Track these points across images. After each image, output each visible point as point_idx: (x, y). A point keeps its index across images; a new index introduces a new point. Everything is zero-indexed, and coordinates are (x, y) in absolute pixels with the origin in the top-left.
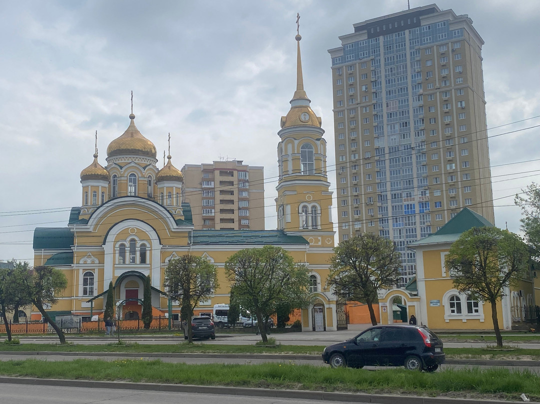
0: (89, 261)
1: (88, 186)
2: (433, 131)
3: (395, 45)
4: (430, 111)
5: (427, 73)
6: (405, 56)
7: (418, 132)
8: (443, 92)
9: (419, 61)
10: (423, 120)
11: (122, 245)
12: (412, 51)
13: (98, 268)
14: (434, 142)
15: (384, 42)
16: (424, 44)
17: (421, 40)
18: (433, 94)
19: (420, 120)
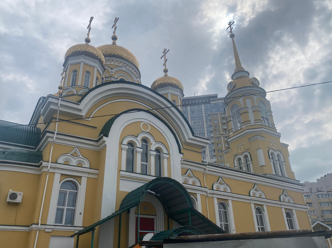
0: (74, 162)
2: (221, 156)
3: (196, 111)
4: (218, 146)
5: (215, 126)
6: (202, 117)
7: (212, 157)
8: (225, 137)
9: (211, 120)
10: (214, 150)
11: (131, 144)
13: (87, 175)
14: (222, 163)
15: (190, 109)
16: (213, 112)
17: (211, 110)
18: (219, 137)
19: (213, 151)
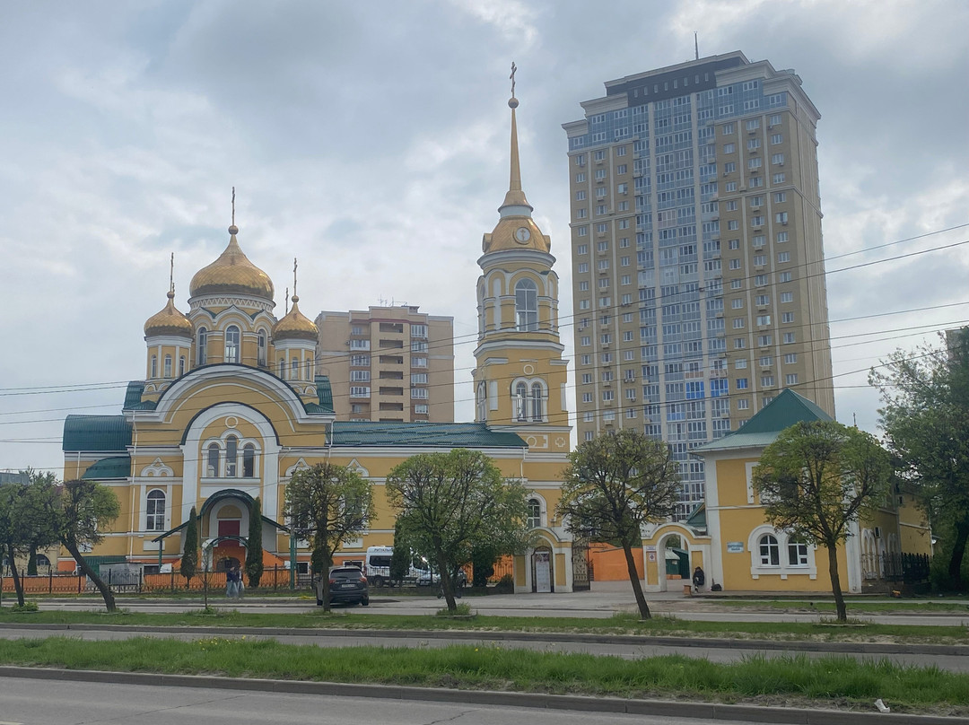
0: (157, 472)
1: (157, 346)
2: (735, 261)
3: (673, 118)
4: (730, 229)
5: (726, 165)
6: (690, 138)
7: (710, 263)
8: (751, 197)
9: (714, 144)
10: (718, 243)
11: (214, 446)
12: (702, 128)
13: (171, 483)
14: (736, 280)
15: (656, 113)
16: (722, 117)
17: (717, 111)
18: (736, 199)
19: (714, 244)
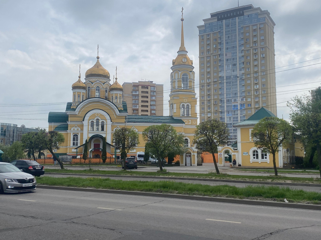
0: (76, 129)
1: (75, 92)
2: (248, 68)
3: (231, 25)
4: (247, 59)
5: (246, 39)
6: (236, 31)
7: (241, 69)
8: (254, 49)
9: (243, 33)
13: (80, 132)
14: (248, 74)
15: (226, 23)
16: (246, 24)
17: (244, 22)
19: (242, 63)
